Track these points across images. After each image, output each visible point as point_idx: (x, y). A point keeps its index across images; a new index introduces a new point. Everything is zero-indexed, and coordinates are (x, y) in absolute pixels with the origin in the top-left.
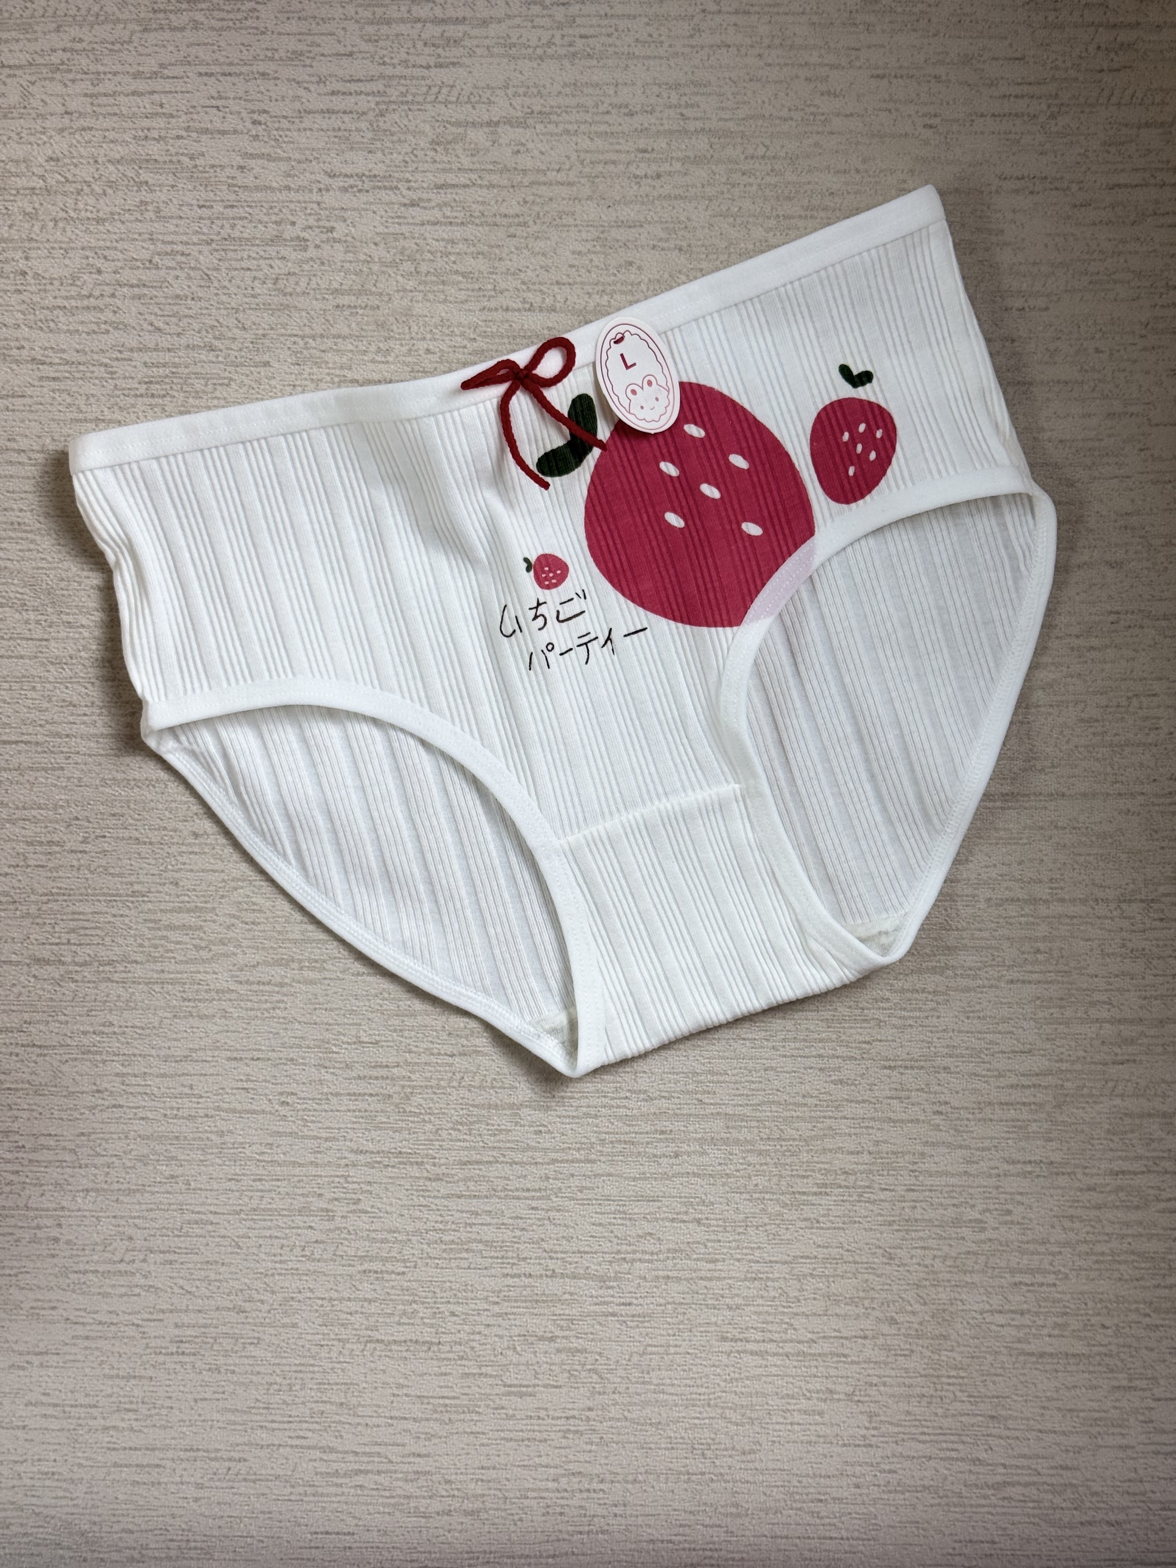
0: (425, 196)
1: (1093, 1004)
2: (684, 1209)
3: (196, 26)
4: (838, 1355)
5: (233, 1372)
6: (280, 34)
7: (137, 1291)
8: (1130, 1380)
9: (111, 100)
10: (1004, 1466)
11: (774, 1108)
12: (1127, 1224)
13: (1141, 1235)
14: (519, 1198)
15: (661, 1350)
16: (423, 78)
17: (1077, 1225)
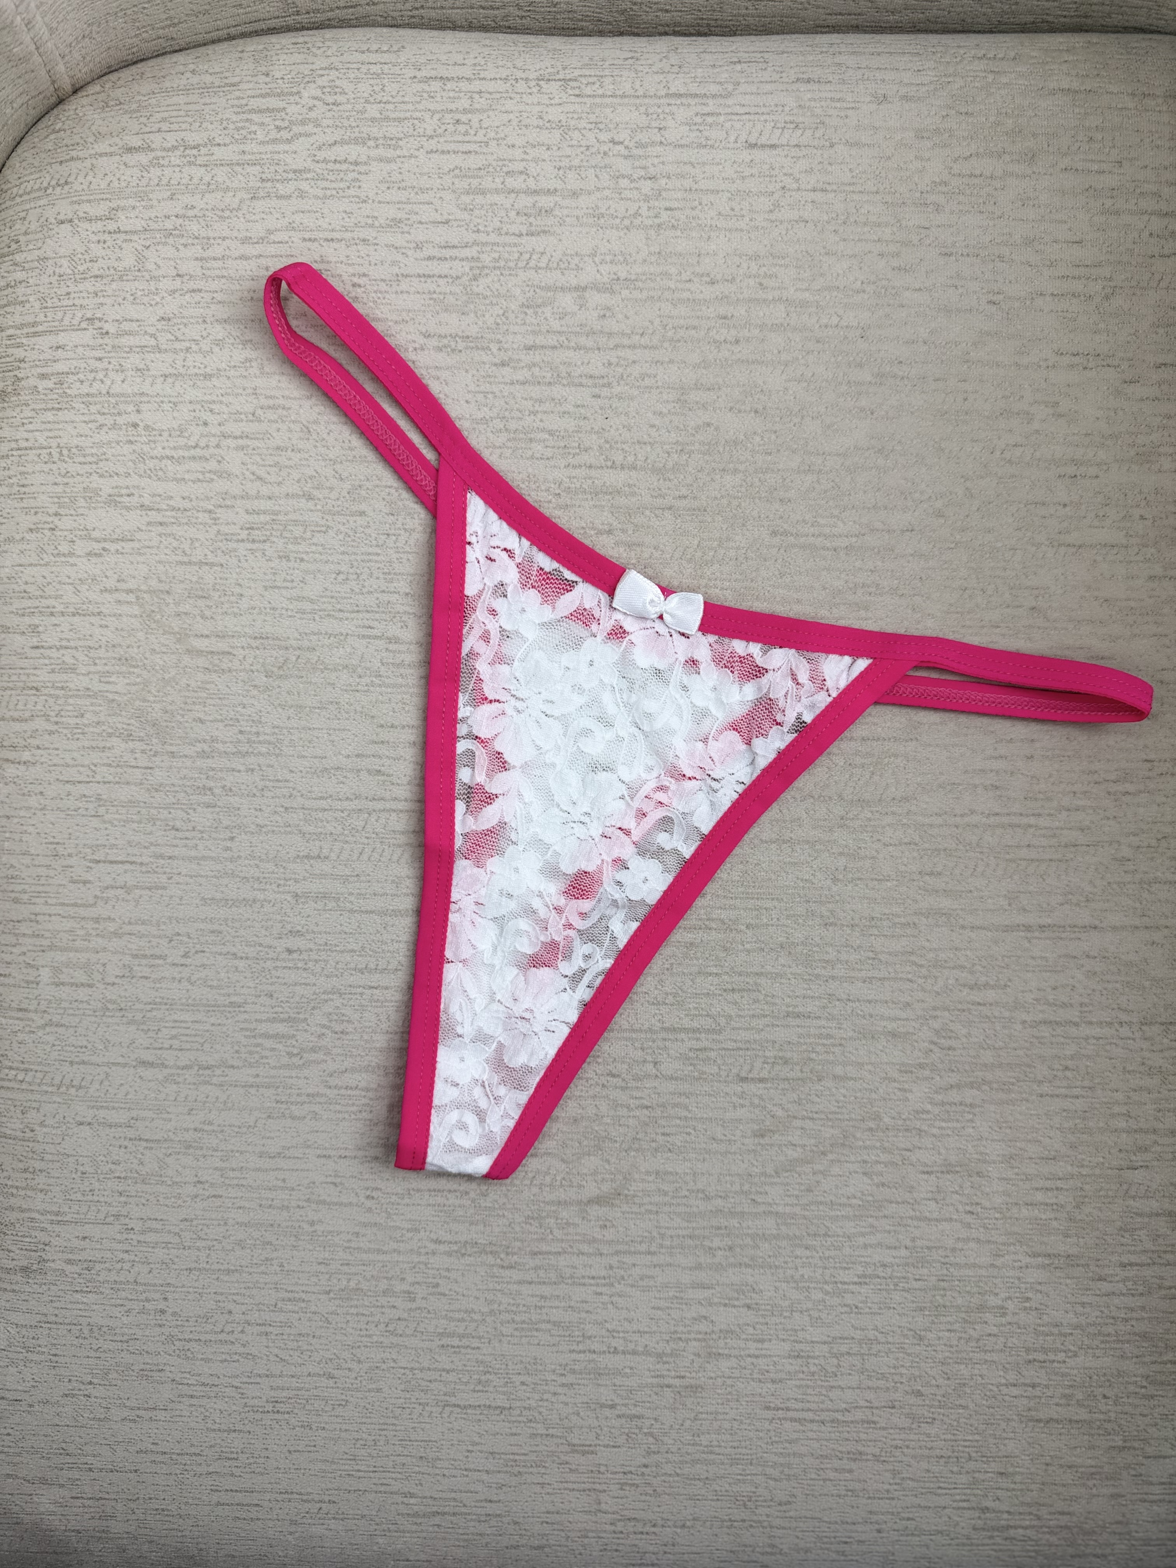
0: (516, 357)
1: (1113, 1116)
2: (736, 1295)
3: (302, 194)
4: (868, 1422)
5: (324, 1428)
6: (380, 202)
7: (236, 1357)
8: (1125, 1441)
9: (220, 264)
10: (1009, 1512)
11: (821, 1208)
12: (1132, 1310)
13: (1143, 1319)
14: (584, 1285)
15: (710, 1417)
16: (515, 245)
17: (1088, 1310)
